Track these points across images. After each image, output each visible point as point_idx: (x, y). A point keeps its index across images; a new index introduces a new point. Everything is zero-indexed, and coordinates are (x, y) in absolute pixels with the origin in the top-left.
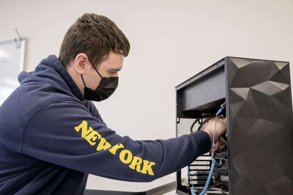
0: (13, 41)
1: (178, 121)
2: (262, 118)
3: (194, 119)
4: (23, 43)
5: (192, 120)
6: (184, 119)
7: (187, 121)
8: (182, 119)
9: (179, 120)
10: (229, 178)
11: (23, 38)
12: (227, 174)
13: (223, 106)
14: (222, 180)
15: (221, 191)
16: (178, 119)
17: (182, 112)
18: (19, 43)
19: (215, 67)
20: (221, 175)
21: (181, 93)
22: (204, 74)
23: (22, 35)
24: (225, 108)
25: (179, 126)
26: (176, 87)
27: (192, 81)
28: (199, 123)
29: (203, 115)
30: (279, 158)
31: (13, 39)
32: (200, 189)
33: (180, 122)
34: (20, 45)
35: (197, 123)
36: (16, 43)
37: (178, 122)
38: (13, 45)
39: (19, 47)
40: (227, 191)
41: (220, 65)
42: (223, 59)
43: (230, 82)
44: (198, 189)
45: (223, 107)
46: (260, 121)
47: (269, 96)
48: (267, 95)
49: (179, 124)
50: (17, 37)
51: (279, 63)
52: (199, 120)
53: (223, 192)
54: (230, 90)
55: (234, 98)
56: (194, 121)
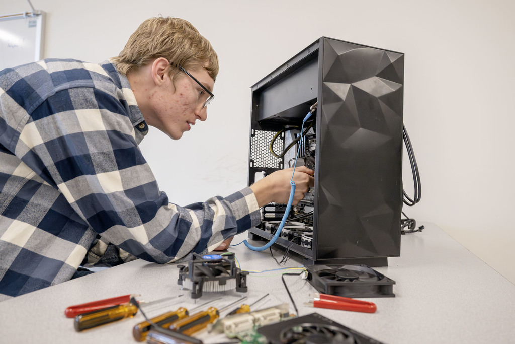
0: (24, 15)
1: (253, 133)
2: (363, 127)
3: (274, 133)
4: (39, 20)
5: (272, 133)
6: (261, 131)
7: (265, 134)
8: (259, 132)
9: (255, 132)
10: (314, 209)
11: (39, 13)
12: (313, 204)
13: (313, 108)
14: (305, 212)
15: (304, 226)
16: (253, 130)
17: (259, 122)
18: (33, 19)
19: (306, 54)
20: (305, 205)
21: (258, 95)
22: (291, 65)
23: (38, 7)
24: (316, 111)
25: (254, 140)
26: (253, 87)
27: (274, 76)
28: (281, 138)
29: (287, 127)
30: (382, 180)
31: (24, 13)
32: (277, 224)
33: (256, 136)
34: (35, 22)
35: (279, 138)
36: (28, 19)
37: (253, 136)
38: (25, 22)
39: (33, 25)
40: (312, 225)
41: (312, 50)
42: (318, 41)
43: (325, 74)
44: (275, 224)
45: (313, 110)
46: (361, 131)
47: (376, 98)
48: (373, 96)
49: (254, 138)
50: (30, 10)
51: (392, 53)
52: (281, 134)
53: (307, 227)
54: (325, 85)
55: (329, 96)
56: (274, 135)
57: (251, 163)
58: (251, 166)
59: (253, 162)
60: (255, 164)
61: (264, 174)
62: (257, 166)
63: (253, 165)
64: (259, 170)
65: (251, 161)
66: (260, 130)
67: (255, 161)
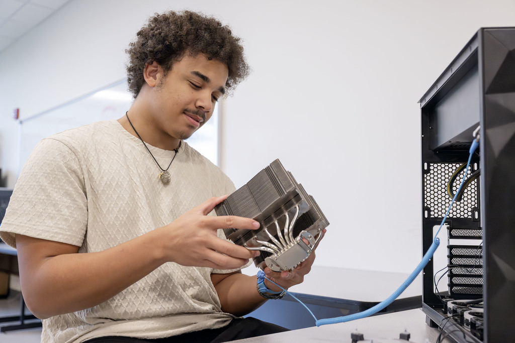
1: (426, 168)
6: (439, 164)
8: (436, 165)
9: (429, 166)
16: (426, 164)
17: (435, 151)
25: (428, 178)
27: (440, 85)
43: (489, 82)
49: (428, 174)
54: (488, 99)
57: (426, 212)
58: (426, 216)
59: (429, 211)
60: (432, 213)
61: (448, 228)
62: (436, 215)
63: (429, 214)
64: (438, 221)
65: (425, 208)
66: (437, 163)
67: (432, 209)
